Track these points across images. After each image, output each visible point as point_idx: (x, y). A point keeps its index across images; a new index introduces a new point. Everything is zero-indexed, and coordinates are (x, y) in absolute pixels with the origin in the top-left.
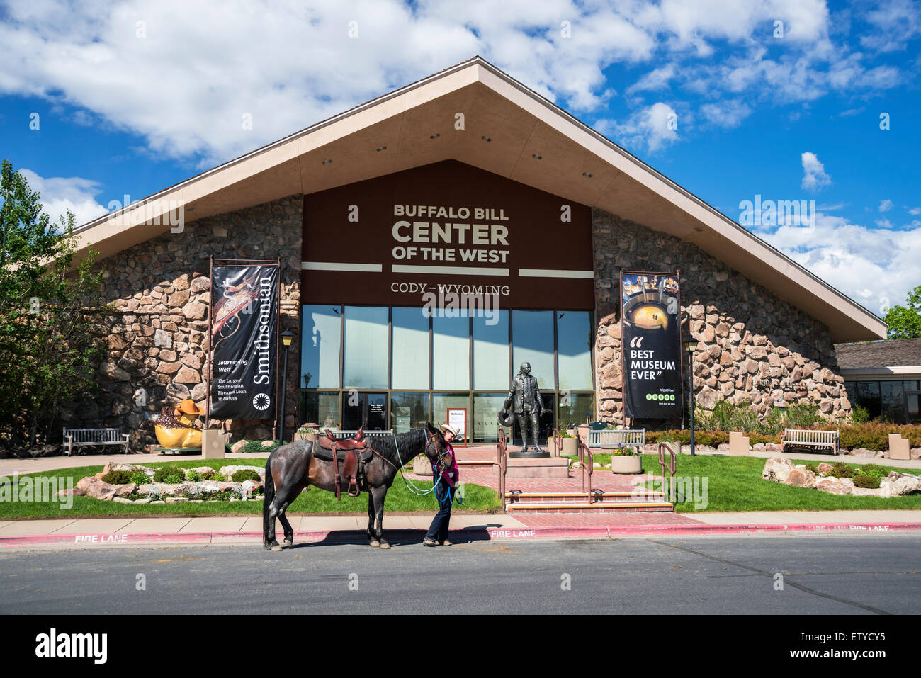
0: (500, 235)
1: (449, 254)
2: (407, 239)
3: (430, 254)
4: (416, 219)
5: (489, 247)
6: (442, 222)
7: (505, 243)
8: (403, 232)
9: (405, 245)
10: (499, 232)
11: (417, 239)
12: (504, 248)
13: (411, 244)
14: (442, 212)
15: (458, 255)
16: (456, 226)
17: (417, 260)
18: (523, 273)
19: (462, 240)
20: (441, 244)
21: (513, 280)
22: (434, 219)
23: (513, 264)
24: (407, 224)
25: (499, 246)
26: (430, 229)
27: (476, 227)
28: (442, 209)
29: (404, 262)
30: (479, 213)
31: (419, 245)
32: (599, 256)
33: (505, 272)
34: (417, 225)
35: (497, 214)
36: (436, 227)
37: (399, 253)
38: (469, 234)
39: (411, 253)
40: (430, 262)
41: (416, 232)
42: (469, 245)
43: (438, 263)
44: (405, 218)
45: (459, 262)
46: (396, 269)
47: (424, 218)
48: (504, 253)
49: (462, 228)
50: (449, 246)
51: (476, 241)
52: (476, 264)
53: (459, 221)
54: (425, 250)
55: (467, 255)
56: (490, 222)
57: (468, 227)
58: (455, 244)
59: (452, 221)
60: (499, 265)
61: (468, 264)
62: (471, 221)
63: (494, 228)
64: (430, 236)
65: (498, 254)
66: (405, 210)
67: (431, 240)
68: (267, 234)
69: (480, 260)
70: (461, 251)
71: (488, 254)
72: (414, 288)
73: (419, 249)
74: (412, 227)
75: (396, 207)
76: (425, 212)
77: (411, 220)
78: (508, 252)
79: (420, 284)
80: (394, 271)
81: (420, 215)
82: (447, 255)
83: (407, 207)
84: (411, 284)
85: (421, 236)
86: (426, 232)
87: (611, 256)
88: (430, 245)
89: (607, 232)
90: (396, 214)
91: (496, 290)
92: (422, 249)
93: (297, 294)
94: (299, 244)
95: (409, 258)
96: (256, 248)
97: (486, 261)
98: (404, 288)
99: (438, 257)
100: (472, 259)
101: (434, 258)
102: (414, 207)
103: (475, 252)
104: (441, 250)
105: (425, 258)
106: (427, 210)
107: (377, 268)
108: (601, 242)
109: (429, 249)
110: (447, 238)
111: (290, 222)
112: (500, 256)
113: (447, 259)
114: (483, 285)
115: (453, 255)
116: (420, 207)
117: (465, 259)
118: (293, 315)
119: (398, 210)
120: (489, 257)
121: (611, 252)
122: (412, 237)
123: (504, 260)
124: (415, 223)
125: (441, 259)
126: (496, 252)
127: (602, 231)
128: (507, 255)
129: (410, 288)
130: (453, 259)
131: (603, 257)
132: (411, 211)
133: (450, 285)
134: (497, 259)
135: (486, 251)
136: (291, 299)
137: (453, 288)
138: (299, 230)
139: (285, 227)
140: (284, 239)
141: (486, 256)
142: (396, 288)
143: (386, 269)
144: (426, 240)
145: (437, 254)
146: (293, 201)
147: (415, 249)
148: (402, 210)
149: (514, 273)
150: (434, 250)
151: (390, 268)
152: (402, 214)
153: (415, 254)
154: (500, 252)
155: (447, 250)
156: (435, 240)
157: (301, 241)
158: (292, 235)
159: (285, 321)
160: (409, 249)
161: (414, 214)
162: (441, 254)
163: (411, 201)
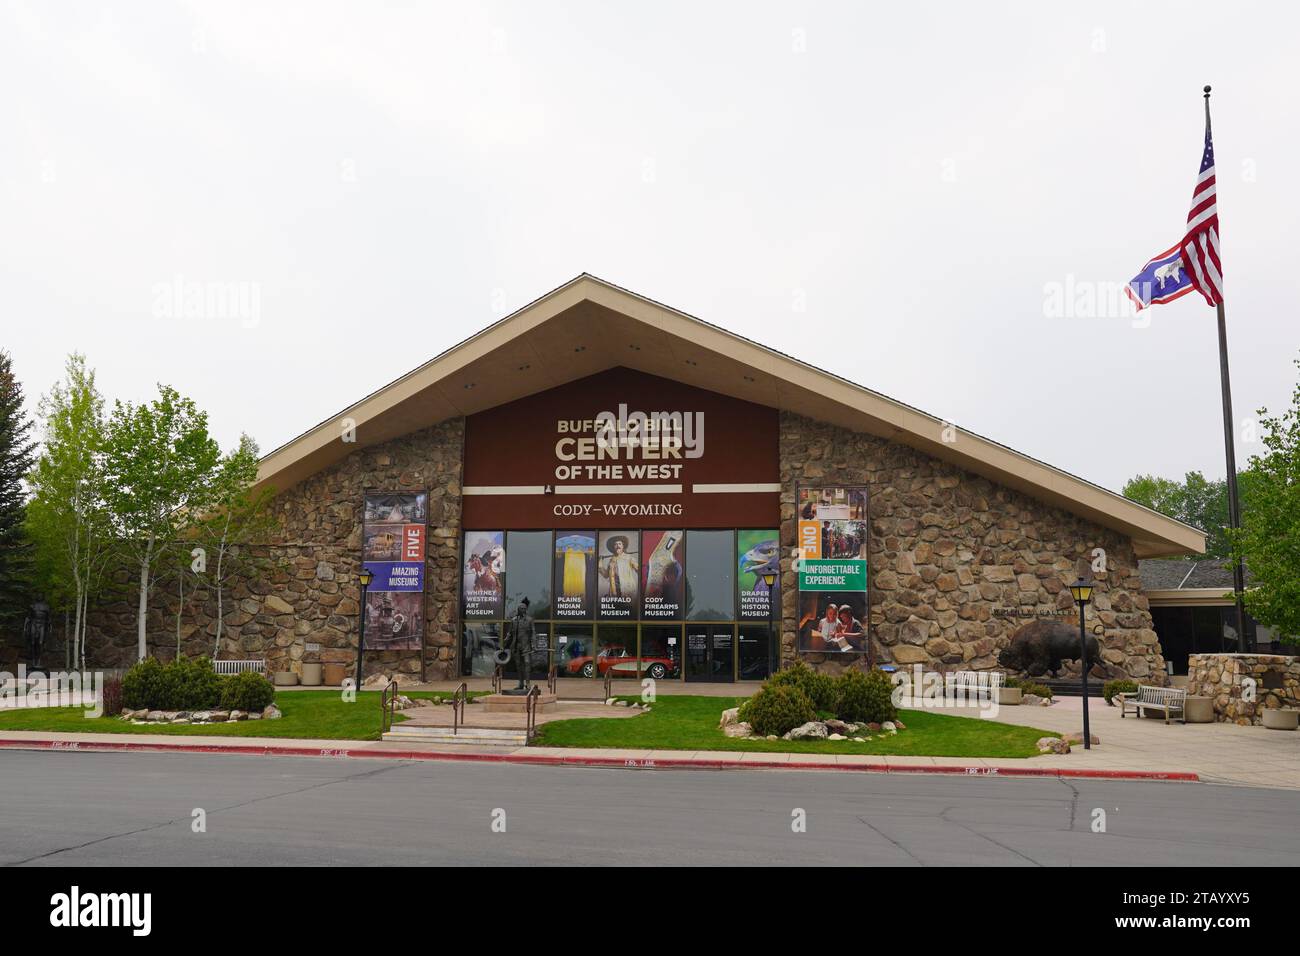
0: (672, 447)
1: (616, 472)
2: (572, 457)
3: (595, 472)
4: (581, 435)
5: (660, 462)
7: (678, 456)
8: (567, 449)
9: (569, 464)
10: (671, 444)
11: (581, 457)
12: (677, 462)
13: (575, 462)
15: (625, 473)
17: (582, 480)
18: (698, 489)
19: (630, 456)
20: (608, 461)
21: (687, 497)
23: (687, 479)
24: (571, 441)
25: (671, 460)
26: (596, 445)
29: (568, 482)
30: (649, 425)
31: (584, 463)
32: (785, 466)
33: (677, 489)
34: (582, 441)
35: (669, 425)
37: (562, 473)
39: (575, 471)
40: (595, 482)
41: (581, 449)
42: (638, 461)
43: (604, 481)
44: (569, 434)
45: (627, 480)
46: (560, 490)
47: (590, 433)
48: (677, 467)
50: (616, 463)
51: (646, 456)
52: (645, 481)
53: (627, 434)
54: (591, 469)
55: (635, 472)
56: (661, 434)
58: (622, 460)
59: (619, 435)
60: (671, 481)
61: (637, 481)
64: (595, 452)
65: (669, 469)
66: (569, 426)
67: (596, 456)
68: (427, 460)
69: (650, 476)
70: (630, 468)
71: (658, 469)
72: (578, 510)
73: (583, 468)
74: (576, 444)
75: (560, 422)
76: (590, 427)
77: (576, 436)
78: (681, 466)
79: (585, 506)
80: (557, 492)
81: (585, 430)
82: (614, 472)
83: (572, 422)
84: (575, 506)
85: (586, 453)
86: (592, 449)
87: (798, 465)
88: (596, 462)
89: (796, 437)
90: (560, 431)
91: (667, 509)
92: (587, 468)
93: (454, 521)
94: (458, 469)
95: (573, 477)
96: (416, 475)
97: (656, 477)
98: (567, 510)
99: (604, 476)
100: (641, 476)
101: (599, 477)
102: (579, 422)
103: (644, 467)
104: (608, 467)
105: (591, 477)
106: (593, 424)
107: (539, 490)
108: (787, 450)
109: (595, 467)
110: (615, 456)
111: (450, 446)
112: (672, 471)
113: (614, 477)
114: (653, 504)
115: (620, 472)
116: (585, 422)
117: (633, 477)
118: (451, 543)
119: (563, 426)
120: (659, 473)
121: (798, 461)
122: (576, 455)
123: (676, 476)
124: (580, 440)
125: (608, 477)
126: (668, 466)
127: (791, 437)
128: (680, 469)
129: (574, 510)
130: (621, 477)
131: (788, 467)
132: (576, 427)
133: (617, 506)
134: (669, 474)
135: (656, 467)
136: (449, 527)
137: (620, 509)
138: (458, 454)
139: (444, 452)
140: (443, 464)
141: (656, 472)
142: (559, 510)
143: (548, 490)
144: (592, 457)
145: (604, 472)
146: (454, 424)
147: (580, 468)
148: (566, 427)
149: (688, 489)
150: (600, 467)
151: (553, 489)
152: (567, 430)
153: (579, 473)
154: (672, 466)
155: (614, 467)
156: (601, 457)
157: (460, 465)
158: (451, 459)
159: (442, 550)
160: (574, 468)
161: (578, 430)
162: (607, 472)
163: (575, 415)
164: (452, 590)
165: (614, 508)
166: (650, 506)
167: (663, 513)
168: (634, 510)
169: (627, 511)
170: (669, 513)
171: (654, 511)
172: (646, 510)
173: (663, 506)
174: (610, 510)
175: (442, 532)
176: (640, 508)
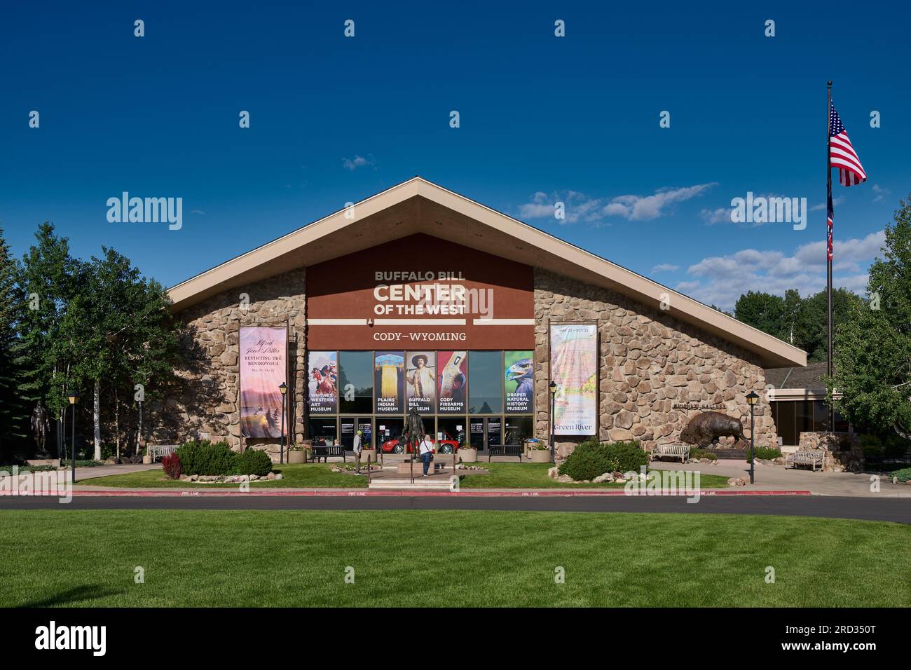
2: (386, 298)
3: (403, 309)
4: (392, 282)
6: (413, 284)
7: (462, 299)
8: (382, 293)
9: (384, 303)
11: (393, 298)
12: (462, 303)
13: (389, 302)
14: (413, 276)
15: (425, 310)
16: (423, 287)
17: (394, 315)
18: (477, 322)
19: (428, 298)
20: (412, 301)
21: (469, 328)
22: (406, 282)
23: (469, 315)
24: (385, 287)
26: (403, 290)
27: (440, 287)
28: (413, 273)
29: (384, 316)
30: (442, 276)
31: (395, 303)
32: (538, 306)
33: (463, 322)
34: (393, 287)
35: (456, 276)
36: (408, 288)
37: (380, 309)
39: (388, 309)
40: (404, 316)
41: (393, 292)
42: (434, 301)
43: (410, 316)
44: (384, 282)
45: (426, 315)
46: (378, 322)
47: (399, 282)
48: (462, 307)
49: (428, 288)
50: (418, 303)
51: (439, 298)
52: (439, 316)
53: (426, 283)
54: (400, 307)
55: (432, 310)
56: (451, 283)
60: (458, 316)
61: (433, 316)
62: (436, 282)
63: (454, 287)
64: (403, 295)
65: (456, 308)
66: (383, 276)
67: (404, 298)
68: (278, 300)
71: (449, 308)
72: (391, 336)
73: (395, 306)
74: (389, 289)
75: (377, 273)
76: (399, 276)
77: (389, 283)
78: (465, 306)
79: (396, 334)
80: (375, 324)
81: (395, 279)
82: (417, 310)
83: (385, 273)
84: (389, 334)
85: (396, 295)
86: (400, 293)
87: (547, 306)
88: (404, 302)
89: (546, 287)
90: (377, 279)
91: (455, 337)
92: (397, 306)
94: (302, 306)
95: (387, 313)
97: (447, 313)
98: (383, 337)
99: (409, 312)
100: (436, 313)
101: (406, 313)
102: (391, 273)
104: (412, 306)
105: (400, 313)
106: (401, 275)
107: (363, 322)
109: (403, 306)
110: (417, 296)
111: (296, 289)
113: (417, 313)
114: (446, 332)
115: (421, 310)
116: (395, 273)
117: (431, 313)
118: (301, 360)
119: (379, 276)
120: (449, 311)
121: (547, 303)
122: (389, 296)
123: (462, 313)
124: (391, 286)
125: (412, 313)
126: (455, 306)
127: (542, 287)
129: (388, 337)
130: (422, 313)
131: (540, 308)
132: (388, 277)
133: (420, 334)
134: (456, 312)
135: (447, 306)
137: (421, 336)
140: (292, 303)
141: (447, 310)
142: (377, 336)
143: (370, 322)
144: (401, 299)
145: (409, 310)
147: (392, 306)
148: (381, 276)
150: (407, 306)
151: (372, 321)
152: (381, 279)
153: (392, 310)
155: (417, 306)
156: (407, 298)
157: (304, 303)
158: (298, 299)
160: (388, 306)
161: (390, 279)
162: (412, 309)
163: (388, 268)
165: (418, 335)
166: (443, 334)
167: (452, 339)
168: (432, 337)
169: (427, 337)
170: (457, 339)
171: (446, 338)
172: (440, 337)
173: (453, 334)
174: (415, 337)
176: (436, 335)
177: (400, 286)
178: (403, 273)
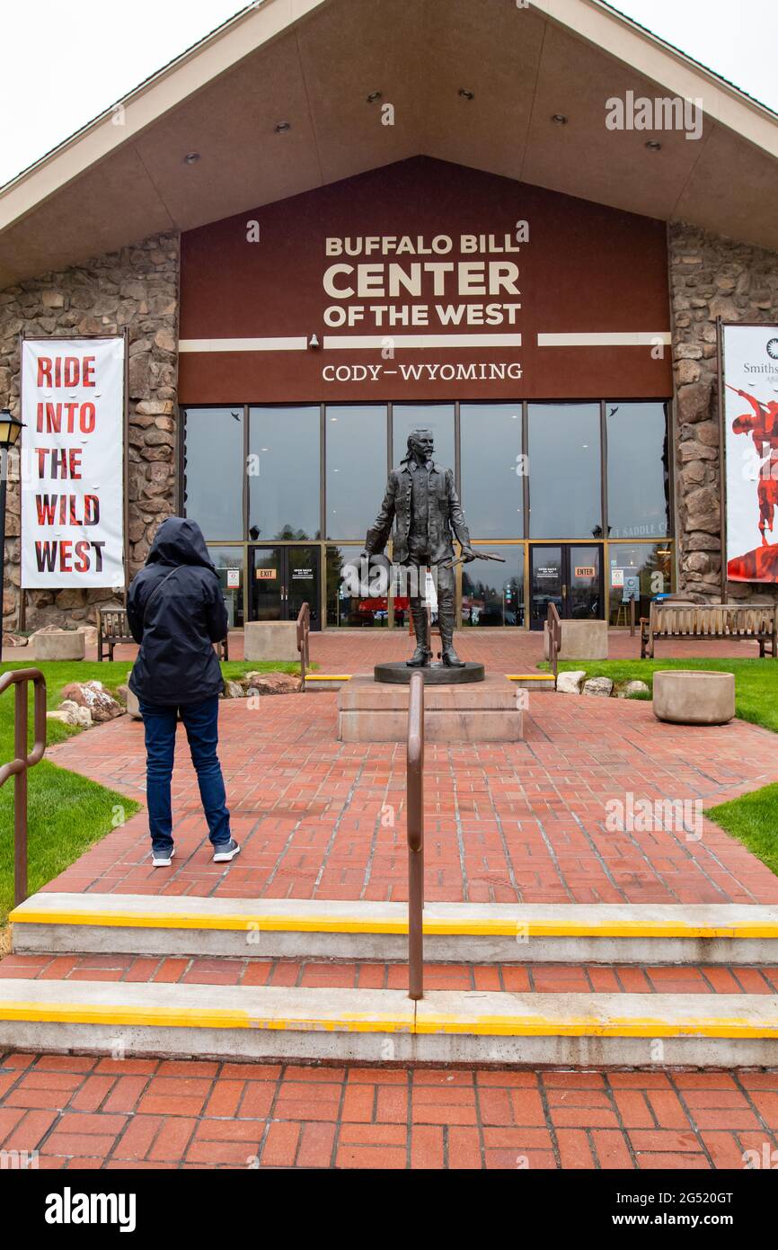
0: (505, 277)
1: (418, 315)
2: (348, 292)
3: (386, 315)
4: (362, 258)
5: (486, 300)
6: (406, 261)
7: (513, 291)
8: (341, 281)
9: (344, 304)
10: (504, 273)
11: (364, 292)
12: (512, 299)
13: (354, 300)
14: (406, 245)
15: (433, 316)
16: (429, 267)
17: (366, 327)
18: (545, 339)
19: (439, 290)
20: (405, 299)
21: (528, 353)
22: (392, 257)
23: (528, 325)
24: (348, 269)
25: (504, 297)
26: (386, 275)
27: (464, 267)
28: (406, 239)
29: (345, 331)
30: (468, 243)
31: (368, 302)
32: (681, 303)
33: (514, 340)
34: (363, 269)
35: (500, 243)
36: (396, 271)
37: (335, 316)
38: (451, 278)
39: (354, 315)
40: (386, 329)
41: (363, 280)
42: (452, 297)
43: (400, 329)
44: (344, 258)
45: (435, 327)
46: (331, 343)
47: (376, 257)
48: (512, 308)
49: (439, 270)
50: (417, 301)
51: (464, 290)
52: (464, 328)
53: (435, 258)
54: (378, 310)
55: (448, 315)
56: (488, 257)
57: (449, 267)
58: (427, 297)
59: (422, 259)
60: (505, 328)
61: (451, 329)
62: (456, 256)
63: (495, 267)
64: (386, 285)
65: (502, 311)
66: (343, 246)
67: (387, 291)
68: (122, 298)
69: (471, 321)
70: (439, 308)
71: (484, 311)
72: (360, 373)
73: (367, 309)
74: (355, 273)
75: (329, 241)
76: (377, 246)
77: (354, 261)
78: (518, 306)
79: (371, 367)
80: (326, 346)
81: (368, 252)
82: (415, 315)
83: (348, 240)
84: (355, 367)
85: (370, 286)
86: (379, 280)
87: (701, 303)
88: (387, 300)
89: (695, 261)
90: (329, 253)
91: (499, 371)
92: (372, 308)
93: (168, 390)
94: (171, 309)
95: (351, 323)
96: (106, 320)
97: (481, 322)
98: (343, 374)
99: (399, 321)
100: (457, 321)
101: (393, 322)
102: (359, 240)
103: (461, 308)
104: (405, 308)
105: (379, 322)
106: (380, 243)
107: (299, 343)
108: (683, 280)
109: (385, 308)
110: (415, 288)
111: (157, 276)
112: (505, 313)
113: (415, 322)
114: (478, 362)
115: (425, 315)
116: (369, 240)
117: (445, 321)
118: (163, 423)
119: (333, 246)
120: (485, 316)
121: (699, 295)
122: (355, 289)
123: (512, 320)
124: (360, 267)
125: (405, 322)
126: (498, 306)
127: (686, 261)
128: (517, 310)
129: (353, 374)
130: (426, 323)
131: (686, 305)
132: (353, 247)
133: (421, 367)
134: (500, 318)
135: (480, 307)
136: (159, 399)
137: (425, 371)
138: (171, 288)
139: (149, 285)
140: (148, 303)
141: (480, 314)
142: (330, 373)
143: (314, 342)
144: (380, 293)
145: (399, 316)
146: (162, 241)
147: (361, 309)
148: (338, 246)
149: (529, 340)
150: (393, 308)
151: (320, 340)
152: (339, 252)
153: (361, 317)
154: (506, 306)
155: (415, 308)
156: (394, 292)
157: (174, 304)
158: (160, 296)
159: (150, 435)
160: (352, 309)
161: (358, 251)
162: (404, 315)
163: (352, 230)
164: (168, 495)
165: (417, 370)
166: (472, 367)
167: (493, 377)
168: (447, 372)
169: (437, 374)
170: (502, 376)
171: (478, 374)
172: (465, 372)
173: (493, 366)
174: (410, 372)
175: (149, 407)
176: (457, 369)
177: (379, 268)
178: (386, 240)
